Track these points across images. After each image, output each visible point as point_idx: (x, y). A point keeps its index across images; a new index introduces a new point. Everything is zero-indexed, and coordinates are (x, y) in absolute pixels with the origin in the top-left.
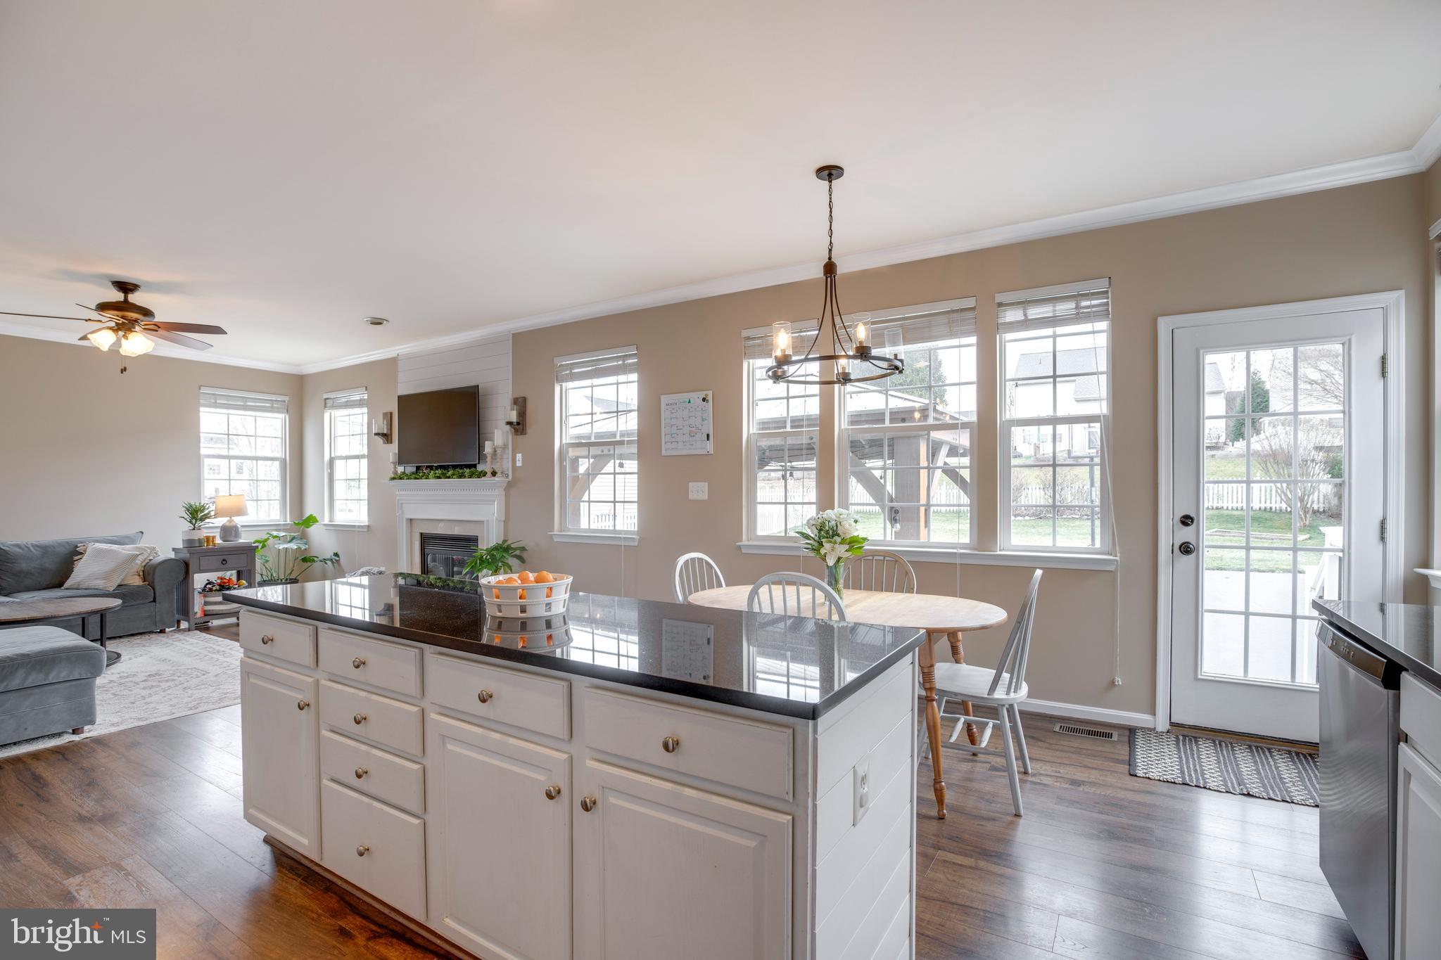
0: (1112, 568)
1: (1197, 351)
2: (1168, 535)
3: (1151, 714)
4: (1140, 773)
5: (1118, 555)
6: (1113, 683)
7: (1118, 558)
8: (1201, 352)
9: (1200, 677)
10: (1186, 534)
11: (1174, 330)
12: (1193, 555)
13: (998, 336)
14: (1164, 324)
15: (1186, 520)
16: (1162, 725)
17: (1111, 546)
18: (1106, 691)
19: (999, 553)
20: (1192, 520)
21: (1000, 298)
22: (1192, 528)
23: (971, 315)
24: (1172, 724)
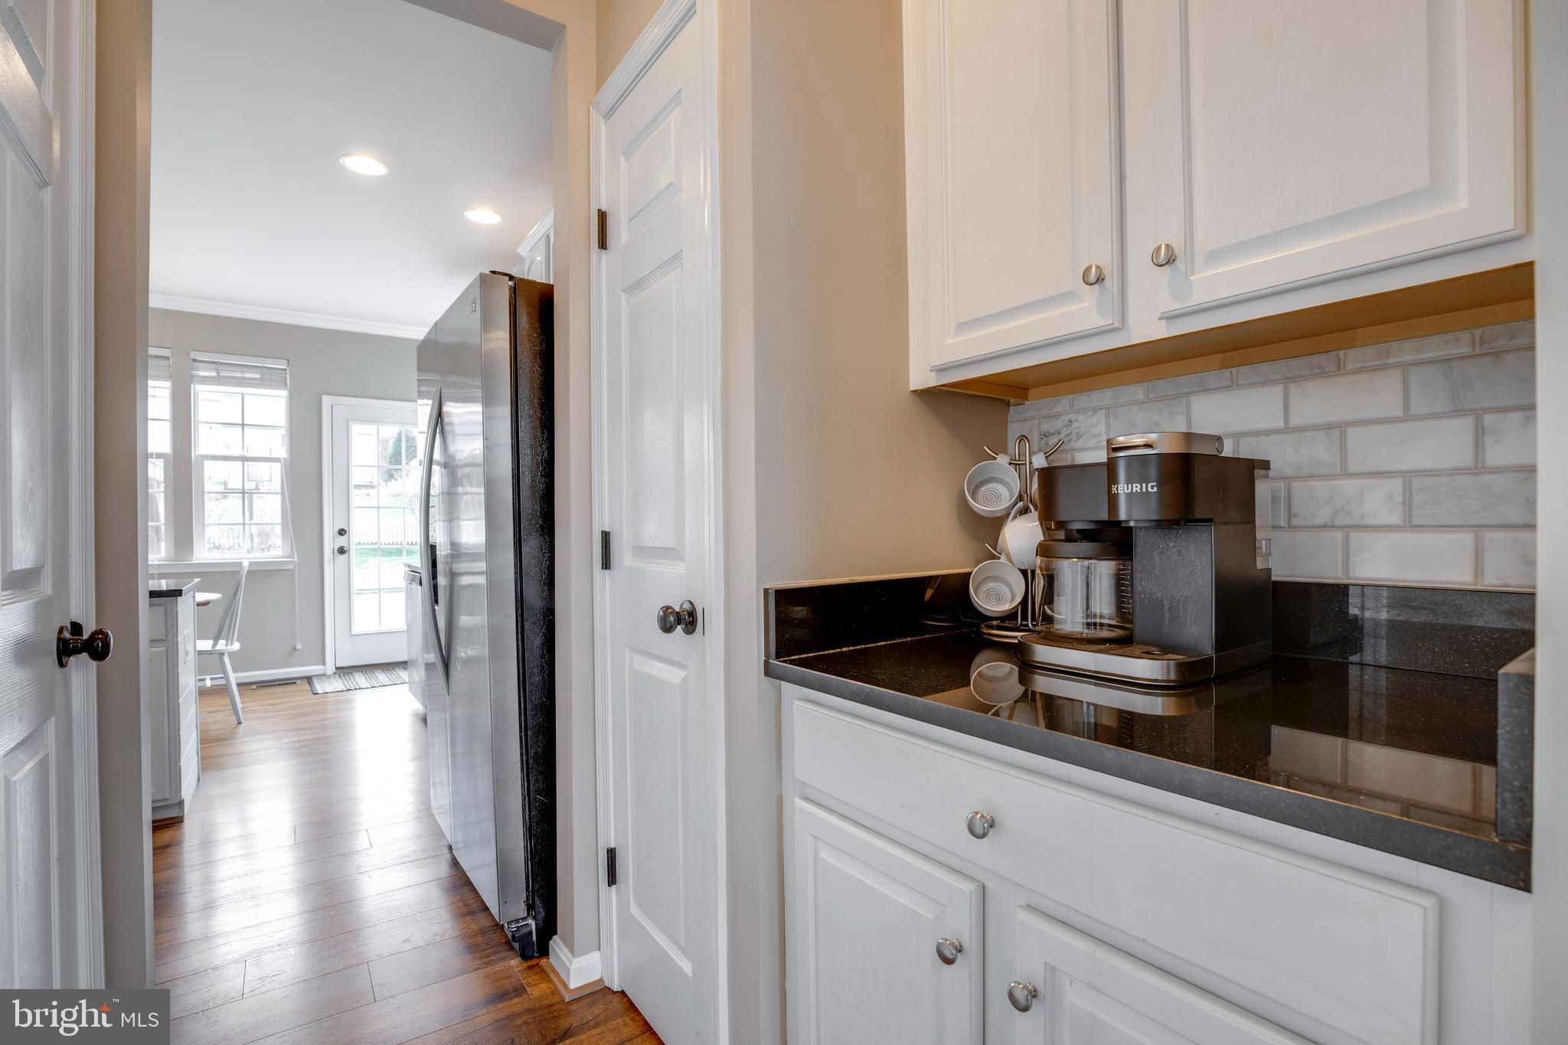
0: (291, 567)
1: (348, 422)
2: (330, 542)
3: (322, 664)
4: (320, 691)
5: (296, 557)
6: (295, 649)
7: (296, 560)
8: (350, 423)
9: (353, 633)
10: (342, 541)
11: (334, 406)
12: (346, 554)
13: (192, 386)
14: (326, 401)
15: (342, 532)
16: (330, 669)
17: (290, 552)
18: (291, 655)
19: (195, 562)
20: (345, 531)
21: (194, 355)
22: (346, 537)
23: (164, 363)
24: (337, 668)
